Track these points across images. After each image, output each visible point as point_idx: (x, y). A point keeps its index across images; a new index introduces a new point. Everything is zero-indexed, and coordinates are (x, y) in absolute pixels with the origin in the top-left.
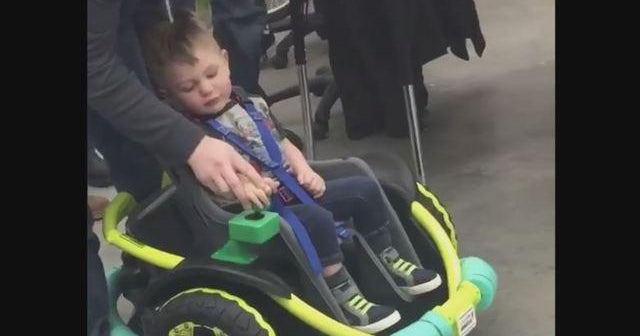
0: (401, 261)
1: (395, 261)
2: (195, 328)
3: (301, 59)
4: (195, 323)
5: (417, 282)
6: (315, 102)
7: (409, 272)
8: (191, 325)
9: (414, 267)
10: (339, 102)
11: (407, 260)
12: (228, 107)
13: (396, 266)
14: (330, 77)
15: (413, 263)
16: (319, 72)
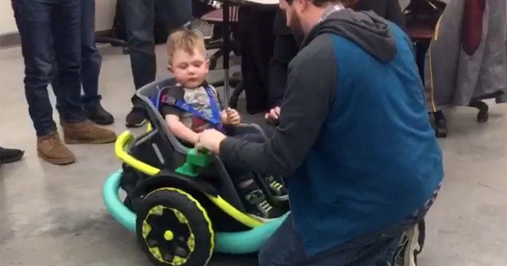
0: (275, 182)
1: (272, 182)
2: (164, 209)
3: (226, 66)
4: (164, 206)
5: (283, 194)
6: (232, 90)
7: (278, 188)
8: (162, 207)
9: (281, 186)
10: (244, 92)
11: (277, 182)
12: (199, 86)
13: (272, 185)
14: (240, 78)
15: (281, 184)
16: (234, 75)
